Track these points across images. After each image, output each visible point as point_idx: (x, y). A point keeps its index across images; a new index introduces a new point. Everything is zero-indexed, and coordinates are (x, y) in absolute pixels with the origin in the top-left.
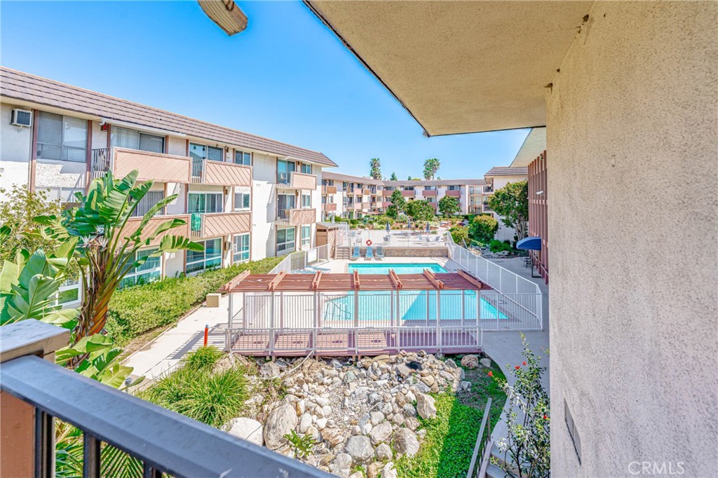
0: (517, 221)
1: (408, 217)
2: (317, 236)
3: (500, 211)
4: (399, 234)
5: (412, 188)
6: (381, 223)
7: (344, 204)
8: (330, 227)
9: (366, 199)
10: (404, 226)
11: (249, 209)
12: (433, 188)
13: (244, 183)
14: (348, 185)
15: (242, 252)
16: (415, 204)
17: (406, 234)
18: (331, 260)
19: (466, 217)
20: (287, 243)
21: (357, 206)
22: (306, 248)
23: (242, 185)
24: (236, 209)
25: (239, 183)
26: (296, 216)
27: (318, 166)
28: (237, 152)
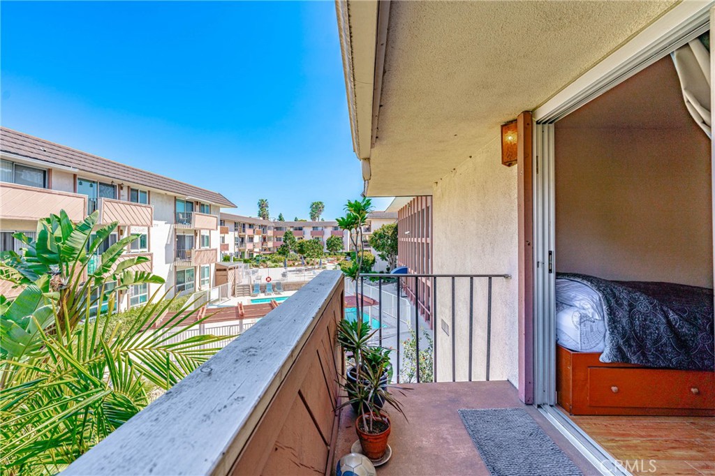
0: (389, 255)
1: (298, 256)
2: (216, 276)
3: (377, 248)
4: (294, 271)
5: (300, 229)
6: (275, 261)
7: (235, 244)
8: (230, 267)
9: (257, 239)
10: (296, 264)
11: (146, 250)
12: (320, 229)
13: (144, 224)
14: (240, 225)
15: (139, 295)
16: (308, 243)
17: (300, 271)
18: (232, 298)
19: (348, 254)
20: (186, 284)
21: (249, 246)
22: (205, 288)
23: (138, 225)
24: (132, 251)
25: (134, 223)
26: (198, 256)
27: (216, 206)
28: (132, 190)
